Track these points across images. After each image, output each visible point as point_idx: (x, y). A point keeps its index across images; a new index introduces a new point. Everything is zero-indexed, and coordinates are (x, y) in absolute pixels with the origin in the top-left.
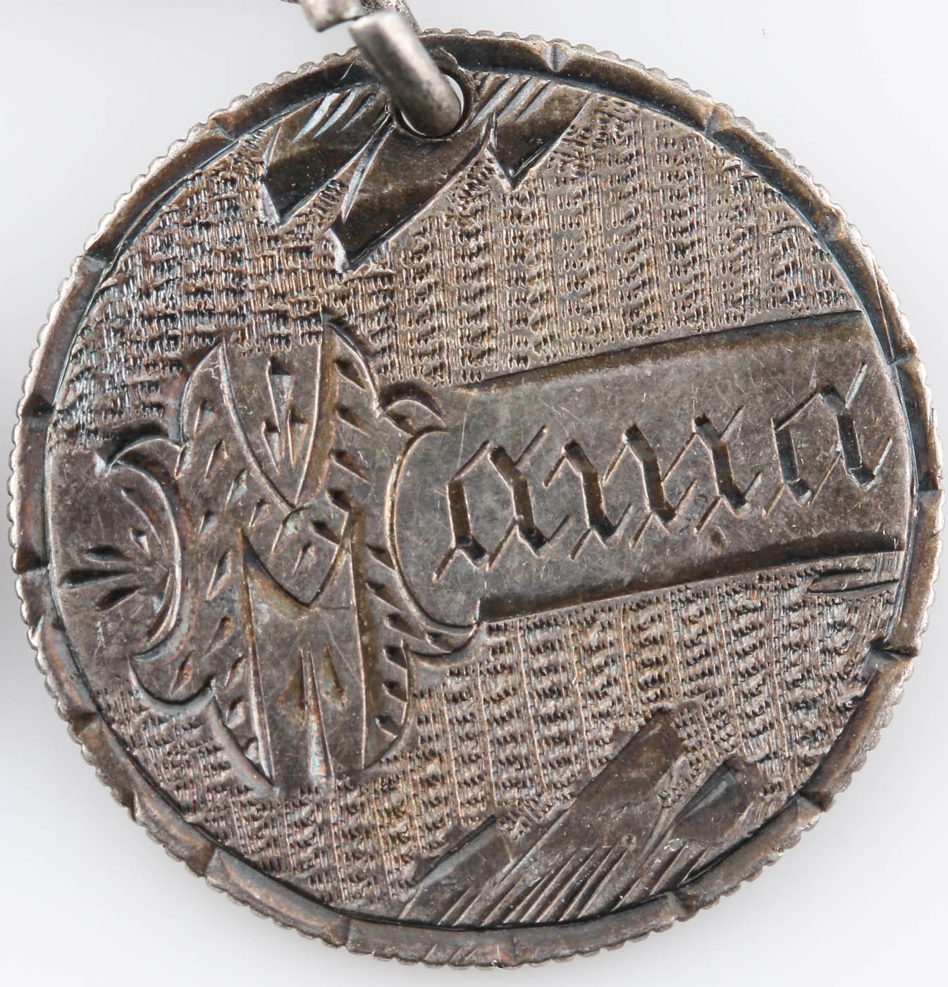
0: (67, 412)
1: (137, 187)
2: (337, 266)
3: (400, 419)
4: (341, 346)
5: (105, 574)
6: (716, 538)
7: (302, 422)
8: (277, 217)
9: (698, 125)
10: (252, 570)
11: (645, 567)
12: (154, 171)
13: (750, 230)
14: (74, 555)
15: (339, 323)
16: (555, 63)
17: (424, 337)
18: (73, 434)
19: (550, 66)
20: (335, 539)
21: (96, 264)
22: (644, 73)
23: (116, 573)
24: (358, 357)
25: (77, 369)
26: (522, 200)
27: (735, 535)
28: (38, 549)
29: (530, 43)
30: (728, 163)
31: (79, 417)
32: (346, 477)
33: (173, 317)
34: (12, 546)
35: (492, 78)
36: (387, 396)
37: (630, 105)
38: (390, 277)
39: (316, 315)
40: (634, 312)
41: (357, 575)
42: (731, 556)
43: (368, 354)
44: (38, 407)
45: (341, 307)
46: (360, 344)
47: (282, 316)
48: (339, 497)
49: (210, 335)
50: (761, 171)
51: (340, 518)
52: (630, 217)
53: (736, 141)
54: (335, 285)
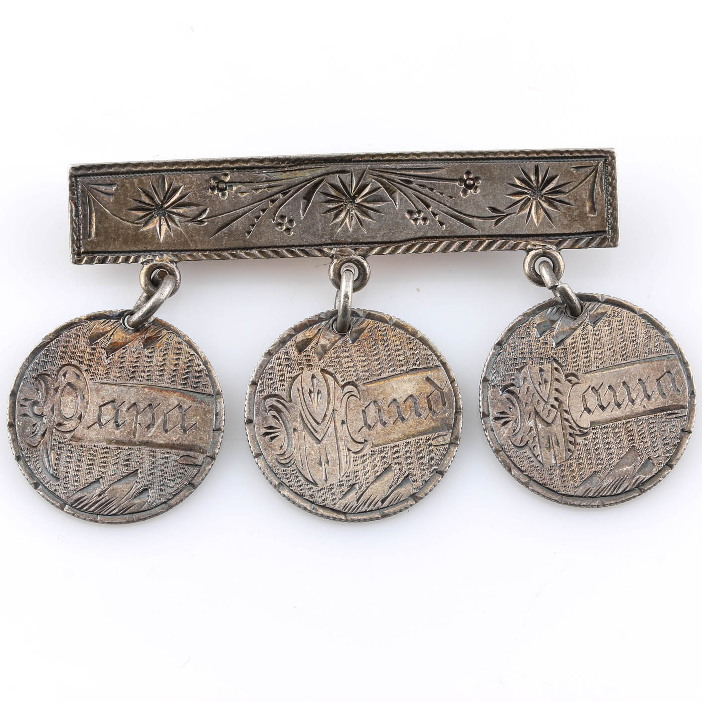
0: (493, 381)
1: (506, 330)
2: (554, 347)
3: (570, 381)
4: (556, 365)
5: (503, 418)
6: (644, 407)
7: (547, 382)
8: (539, 336)
9: (636, 313)
10: (537, 416)
11: (628, 414)
12: (510, 326)
13: (649, 336)
14: (495, 413)
15: (555, 360)
16: (602, 299)
17: (575, 362)
18: (494, 386)
19: (601, 300)
20: (555, 408)
21: (498, 348)
22: (622, 301)
23: (506, 418)
24: (559, 367)
25: (494, 371)
26: (596, 331)
27: (648, 406)
28: (487, 413)
29: (596, 295)
30: (643, 321)
31: (495, 382)
32: (557, 395)
33: (516, 359)
34: (481, 413)
35: (588, 304)
36: (566, 376)
37: (620, 309)
38: (566, 349)
39: (549, 358)
40: (623, 355)
41: (561, 417)
42: (648, 411)
43: (562, 366)
44: (485, 380)
45: (555, 356)
46: (559, 364)
47: (542, 358)
48: (556, 399)
49: (525, 363)
50: (651, 323)
51: (556, 404)
52: (621, 334)
53: (644, 316)
54: (554, 351)
